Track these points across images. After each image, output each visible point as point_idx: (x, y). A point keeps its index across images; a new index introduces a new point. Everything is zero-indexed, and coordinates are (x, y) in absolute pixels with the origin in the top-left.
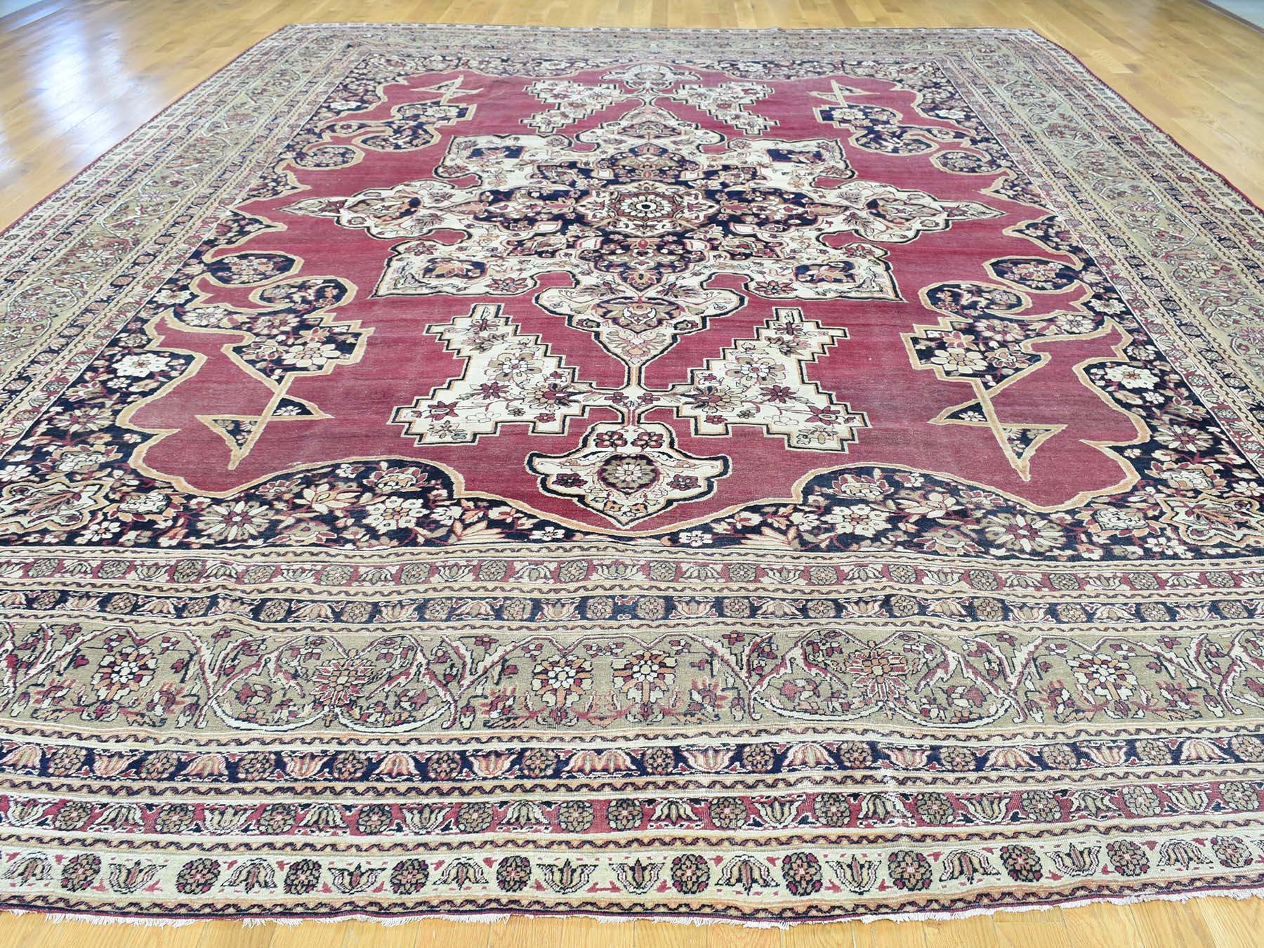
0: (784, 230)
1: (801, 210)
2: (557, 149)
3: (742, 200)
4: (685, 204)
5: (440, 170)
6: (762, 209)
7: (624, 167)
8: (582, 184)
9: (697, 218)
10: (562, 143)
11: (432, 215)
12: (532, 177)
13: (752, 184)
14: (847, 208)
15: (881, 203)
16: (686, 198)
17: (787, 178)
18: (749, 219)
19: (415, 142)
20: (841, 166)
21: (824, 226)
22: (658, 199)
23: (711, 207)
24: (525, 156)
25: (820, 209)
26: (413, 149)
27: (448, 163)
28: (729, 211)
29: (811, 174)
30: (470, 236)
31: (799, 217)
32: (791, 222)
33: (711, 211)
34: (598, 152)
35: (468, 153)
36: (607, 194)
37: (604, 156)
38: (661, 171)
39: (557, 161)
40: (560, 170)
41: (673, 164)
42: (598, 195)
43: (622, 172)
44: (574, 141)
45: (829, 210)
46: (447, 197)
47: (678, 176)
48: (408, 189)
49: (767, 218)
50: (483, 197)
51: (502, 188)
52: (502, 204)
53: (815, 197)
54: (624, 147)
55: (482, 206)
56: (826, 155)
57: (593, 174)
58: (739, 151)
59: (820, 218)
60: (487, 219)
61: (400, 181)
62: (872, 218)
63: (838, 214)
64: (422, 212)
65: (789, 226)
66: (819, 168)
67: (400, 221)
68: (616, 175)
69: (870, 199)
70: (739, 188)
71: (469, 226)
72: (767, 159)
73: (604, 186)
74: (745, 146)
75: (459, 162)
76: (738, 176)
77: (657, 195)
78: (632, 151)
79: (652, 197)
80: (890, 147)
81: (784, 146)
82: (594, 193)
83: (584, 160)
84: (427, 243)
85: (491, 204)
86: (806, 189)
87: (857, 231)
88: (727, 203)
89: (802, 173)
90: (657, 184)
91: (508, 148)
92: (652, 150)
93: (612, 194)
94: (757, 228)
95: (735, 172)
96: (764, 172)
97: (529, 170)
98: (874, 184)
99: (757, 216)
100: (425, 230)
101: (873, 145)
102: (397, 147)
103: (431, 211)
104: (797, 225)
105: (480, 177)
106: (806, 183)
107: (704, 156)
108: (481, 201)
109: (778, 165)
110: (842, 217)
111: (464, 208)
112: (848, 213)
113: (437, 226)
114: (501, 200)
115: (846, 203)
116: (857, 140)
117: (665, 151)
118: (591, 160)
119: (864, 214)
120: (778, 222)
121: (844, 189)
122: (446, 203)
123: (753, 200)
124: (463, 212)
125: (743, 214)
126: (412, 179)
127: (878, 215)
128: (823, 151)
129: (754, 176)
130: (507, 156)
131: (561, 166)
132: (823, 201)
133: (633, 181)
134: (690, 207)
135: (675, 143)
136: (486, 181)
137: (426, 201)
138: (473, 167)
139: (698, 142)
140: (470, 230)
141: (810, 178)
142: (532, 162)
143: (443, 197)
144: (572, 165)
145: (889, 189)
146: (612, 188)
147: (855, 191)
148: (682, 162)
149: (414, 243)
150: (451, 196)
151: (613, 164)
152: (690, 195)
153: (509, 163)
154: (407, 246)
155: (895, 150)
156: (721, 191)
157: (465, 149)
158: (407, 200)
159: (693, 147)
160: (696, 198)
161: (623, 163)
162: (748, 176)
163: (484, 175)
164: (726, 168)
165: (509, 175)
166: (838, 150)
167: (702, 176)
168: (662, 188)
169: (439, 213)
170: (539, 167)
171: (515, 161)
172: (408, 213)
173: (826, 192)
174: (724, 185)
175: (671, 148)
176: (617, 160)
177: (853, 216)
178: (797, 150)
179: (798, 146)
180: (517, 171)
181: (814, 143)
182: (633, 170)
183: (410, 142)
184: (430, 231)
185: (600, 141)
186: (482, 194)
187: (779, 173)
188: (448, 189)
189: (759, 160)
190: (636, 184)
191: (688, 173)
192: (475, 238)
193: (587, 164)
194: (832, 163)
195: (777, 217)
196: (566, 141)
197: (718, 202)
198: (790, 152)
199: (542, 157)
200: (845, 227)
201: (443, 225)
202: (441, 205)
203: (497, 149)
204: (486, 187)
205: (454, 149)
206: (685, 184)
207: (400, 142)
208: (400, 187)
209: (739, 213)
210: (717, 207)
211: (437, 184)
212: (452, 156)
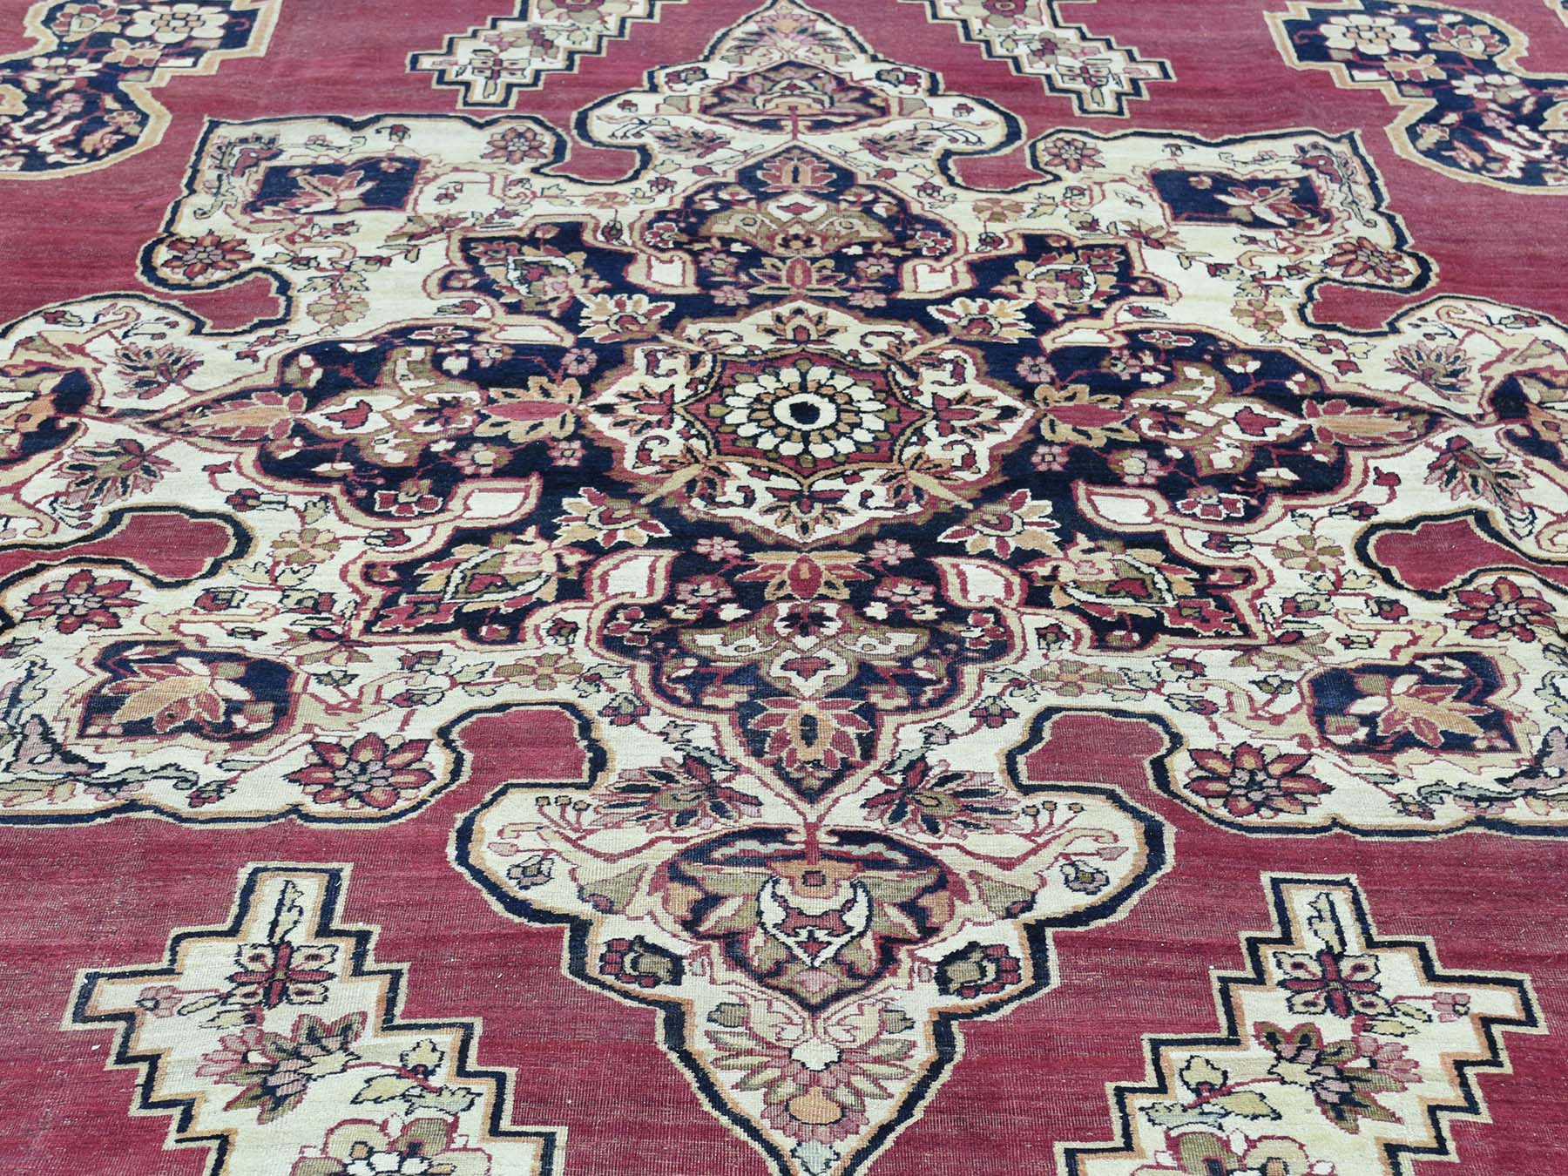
0: (1252, 514)
1: (1290, 425)
2: (521, 170)
3: (1104, 384)
4: (926, 400)
5: (162, 254)
6: (1168, 419)
7: (726, 241)
8: (600, 317)
9: (969, 461)
10: (535, 149)
11: (127, 448)
12: (444, 285)
13: (1120, 315)
14: (1434, 420)
15: (1533, 391)
16: (928, 374)
17: (1226, 287)
18: (1133, 464)
19: (89, 143)
20: (1382, 237)
21: (1373, 494)
22: (841, 382)
23: (1008, 413)
24: (425, 201)
25: (1347, 421)
26: (85, 168)
27: (187, 227)
28: (1065, 432)
29: (1295, 270)
30: (245, 540)
31: (1287, 452)
32: (1268, 475)
33: (1011, 428)
34: (642, 183)
35: (244, 187)
36: (680, 362)
37: (662, 202)
38: (844, 262)
39: (520, 224)
40: (530, 255)
41: (872, 232)
42: (652, 364)
43: (721, 264)
44: (571, 137)
45: (1378, 425)
46: (179, 367)
47: (891, 283)
48: (59, 334)
49: (1188, 462)
50: (292, 374)
51: (356, 332)
52: (351, 400)
53: (1323, 364)
54: (724, 163)
55: (283, 412)
56: (1332, 196)
57: (635, 274)
58: (1071, 179)
59: (1356, 459)
60: (298, 470)
61: (28, 304)
62: (1517, 460)
63: (1407, 440)
64: (97, 433)
65: (1264, 493)
66: (1319, 249)
67: (19, 472)
68: (704, 278)
69: (1499, 374)
70: (1084, 334)
71: (242, 500)
72: (1154, 213)
73: (670, 324)
74: (1085, 159)
75: (221, 224)
76: (1073, 280)
77: (837, 363)
78: (747, 177)
79: (819, 373)
80: (1516, 162)
81: (1201, 160)
82: (639, 357)
83: (605, 217)
84: (104, 574)
85: (316, 397)
86: (1292, 335)
87: (1482, 518)
88: (1056, 395)
89: (1270, 264)
90: (835, 317)
91: (370, 167)
92: (806, 179)
93: (695, 360)
94: (1162, 506)
95: (1064, 263)
96: (1157, 263)
97: (436, 255)
98: (1497, 312)
99: (1154, 448)
100: (98, 517)
101: (1465, 155)
102: (35, 160)
103: (122, 431)
104: (1288, 491)
105: (285, 286)
106: (1287, 306)
107: (968, 198)
108: (284, 388)
109: (1195, 235)
110: (1422, 456)
111: (226, 418)
112: (1440, 439)
113: (137, 498)
114: (345, 386)
115: (1426, 396)
116: (1413, 133)
117: (845, 179)
118: (628, 214)
119: (1487, 439)
120: (1223, 481)
121: (1409, 335)
122: (171, 397)
123: (1134, 386)
124: (223, 436)
125: (1114, 445)
126: (71, 294)
127: (1535, 446)
128: (1319, 181)
129: (1126, 282)
130: (371, 201)
131: (532, 241)
132: (1349, 383)
133: (757, 302)
134: (944, 411)
135: (872, 145)
136: (304, 300)
137: (112, 386)
138: (263, 248)
139: (942, 143)
140: (247, 518)
141: (1297, 286)
142: (447, 224)
143: (164, 370)
144: (568, 237)
145: (1546, 331)
146: (693, 329)
147: (1443, 341)
148: (903, 223)
149: (58, 575)
150: (189, 368)
151: (693, 233)
152: (937, 364)
153: (375, 228)
154: (32, 586)
155: (1532, 173)
156: (1030, 347)
157: (240, 170)
158: (49, 382)
159: (929, 162)
160: (958, 375)
161: (721, 227)
162: (1107, 283)
163: (298, 277)
164: (1037, 247)
165: (375, 277)
166: (1361, 177)
167: (966, 282)
168: (849, 333)
169: (148, 440)
170: (466, 244)
171: (391, 220)
172: (47, 437)
173: (1357, 345)
174: (1039, 319)
175: (864, 165)
176: (704, 215)
177: (1458, 448)
178: (1242, 173)
179: (1241, 159)
180: (399, 261)
181: (1286, 147)
182: (752, 258)
183: (75, 143)
184: (116, 517)
185: (648, 140)
186: (288, 360)
187: (1200, 269)
188: (180, 337)
189: (1133, 214)
190: (764, 317)
191: (922, 268)
192: (261, 551)
193: (612, 231)
194: (1356, 229)
195: (1222, 460)
196: (548, 140)
197: (1027, 391)
198: (1223, 182)
199: (476, 203)
200: (1438, 501)
201: (160, 494)
202: (155, 403)
203: (337, 169)
204: (305, 329)
205: (208, 173)
206: (914, 312)
207: (44, 143)
208: (31, 326)
209: (1098, 439)
210: (1029, 413)
211: (149, 312)
212: (202, 200)
